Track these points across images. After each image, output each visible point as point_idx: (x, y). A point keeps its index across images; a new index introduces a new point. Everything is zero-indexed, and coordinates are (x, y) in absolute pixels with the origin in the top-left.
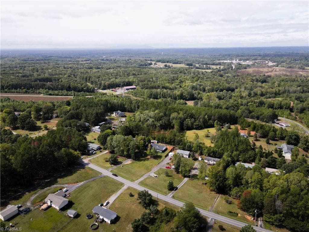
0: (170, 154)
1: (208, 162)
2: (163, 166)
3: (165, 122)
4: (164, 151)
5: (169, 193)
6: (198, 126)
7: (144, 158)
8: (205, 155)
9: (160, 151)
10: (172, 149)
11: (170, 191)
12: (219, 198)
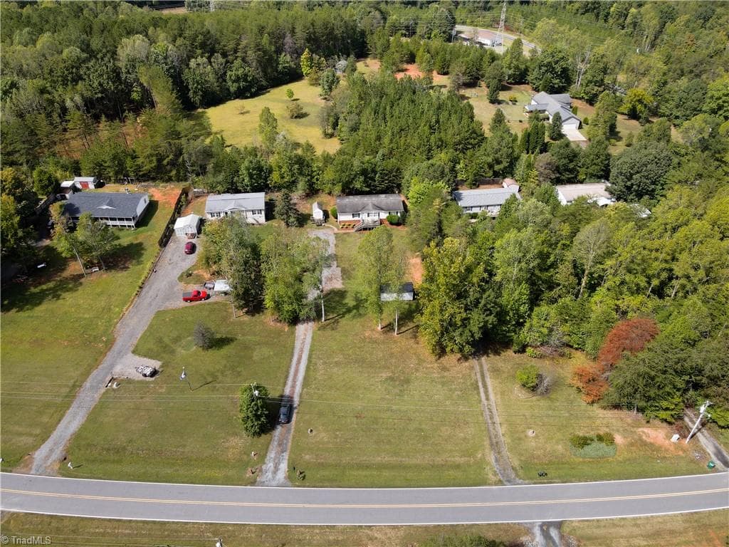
0: (180, 223)
1: (356, 218)
2: (167, 298)
3: (100, 84)
4: (143, 221)
5: (262, 457)
6: (245, 80)
7: (51, 285)
8: (330, 194)
9: (126, 223)
10: (179, 200)
11: (264, 437)
12: (489, 381)
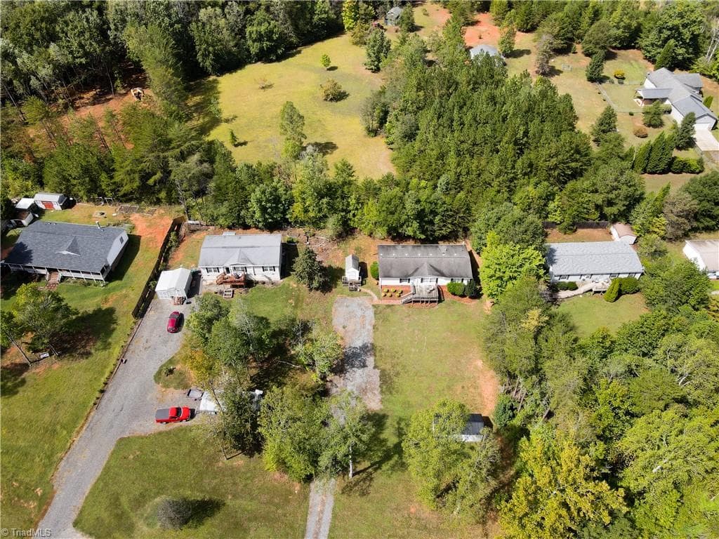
0: (165, 281)
1: (405, 283)
2: (135, 415)
3: (81, 46)
6: (270, 39)
8: (370, 235)
9: (92, 276)
10: (167, 240)
